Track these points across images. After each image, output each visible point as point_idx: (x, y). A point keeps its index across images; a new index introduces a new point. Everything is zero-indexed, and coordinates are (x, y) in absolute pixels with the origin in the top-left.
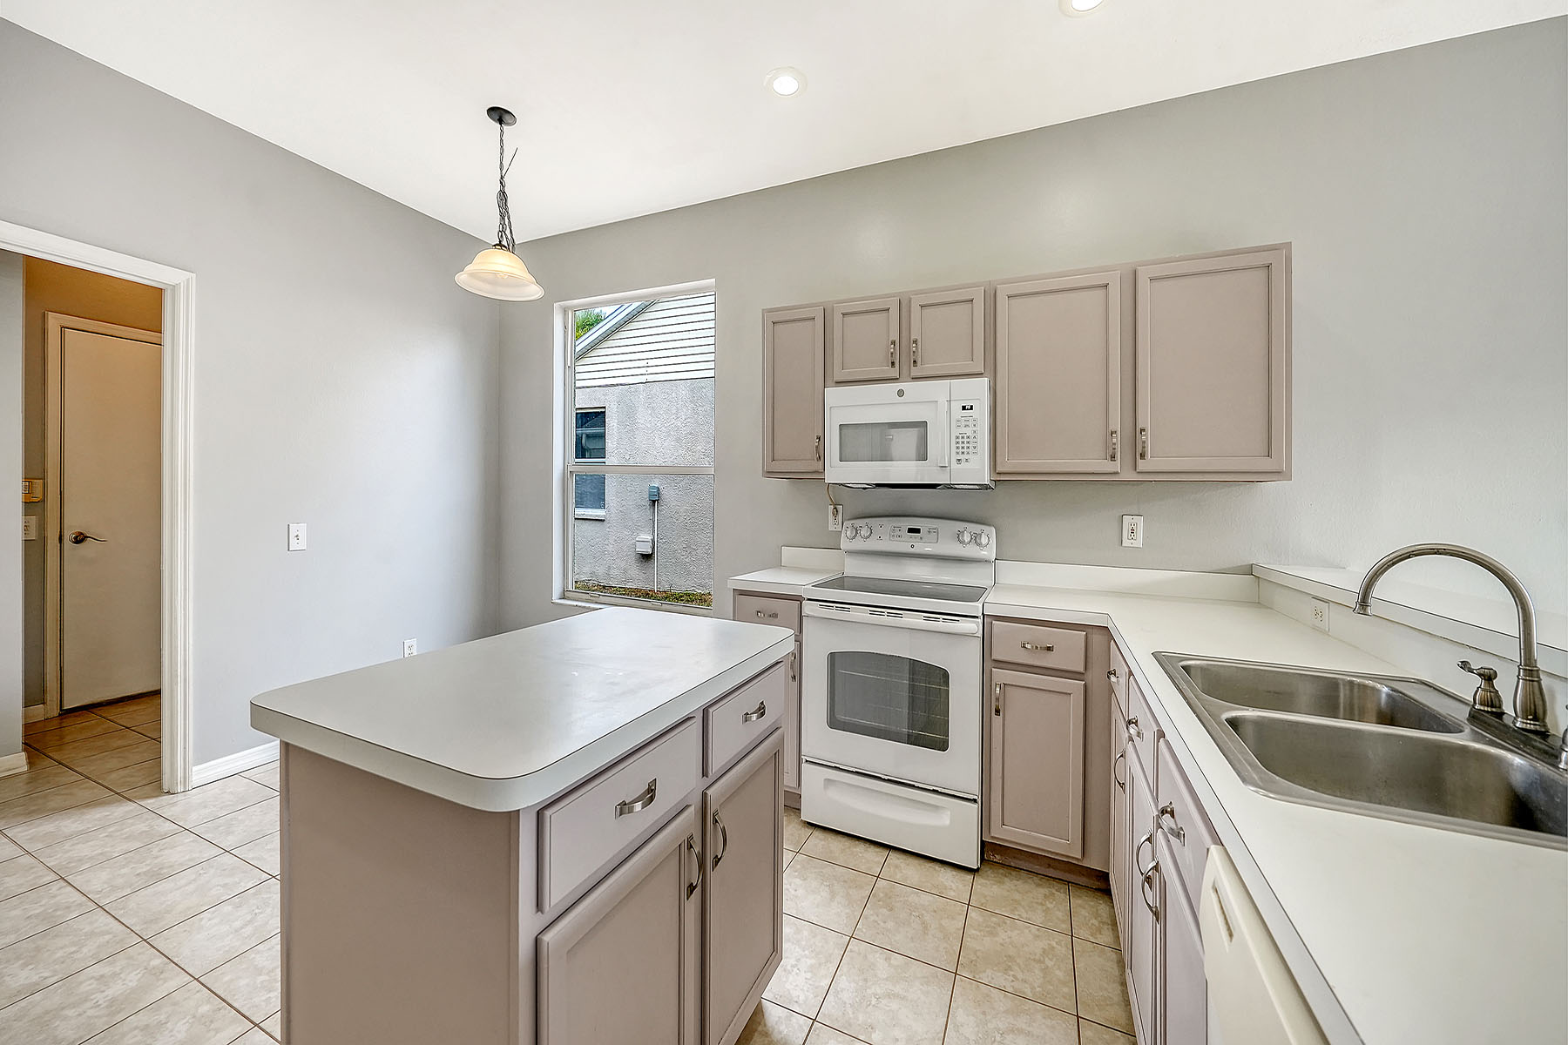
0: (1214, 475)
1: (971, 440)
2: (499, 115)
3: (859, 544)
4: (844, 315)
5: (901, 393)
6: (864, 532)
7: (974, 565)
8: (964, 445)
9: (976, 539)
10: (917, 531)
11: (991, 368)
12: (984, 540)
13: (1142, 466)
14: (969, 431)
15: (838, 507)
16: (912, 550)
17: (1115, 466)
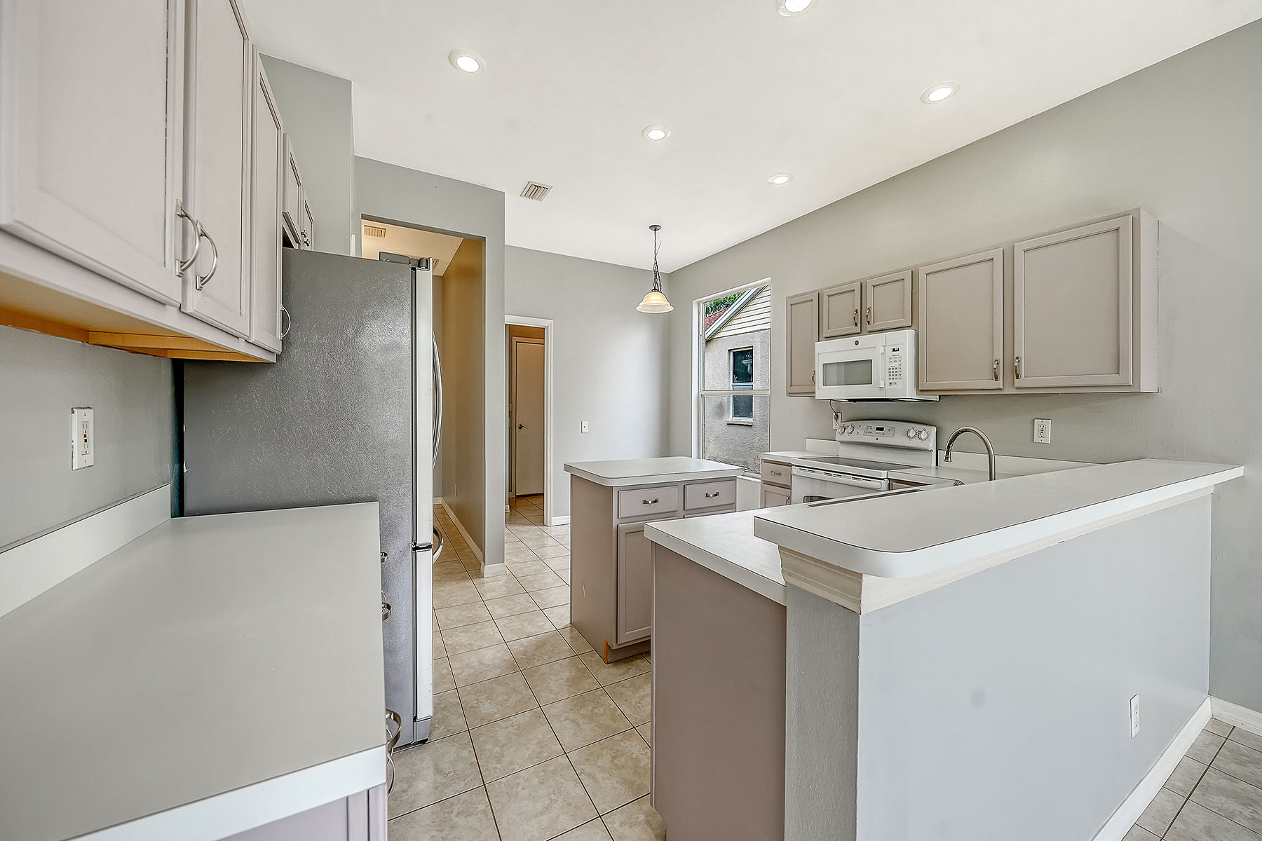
0: (1073, 389)
1: (898, 370)
2: (655, 228)
3: (846, 437)
4: (829, 296)
5: (857, 343)
6: (849, 430)
7: (918, 453)
8: (894, 373)
9: (919, 435)
10: (882, 429)
11: (914, 323)
12: (923, 435)
13: (1019, 384)
14: (896, 365)
15: (838, 414)
16: (876, 442)
17: (999, 384)
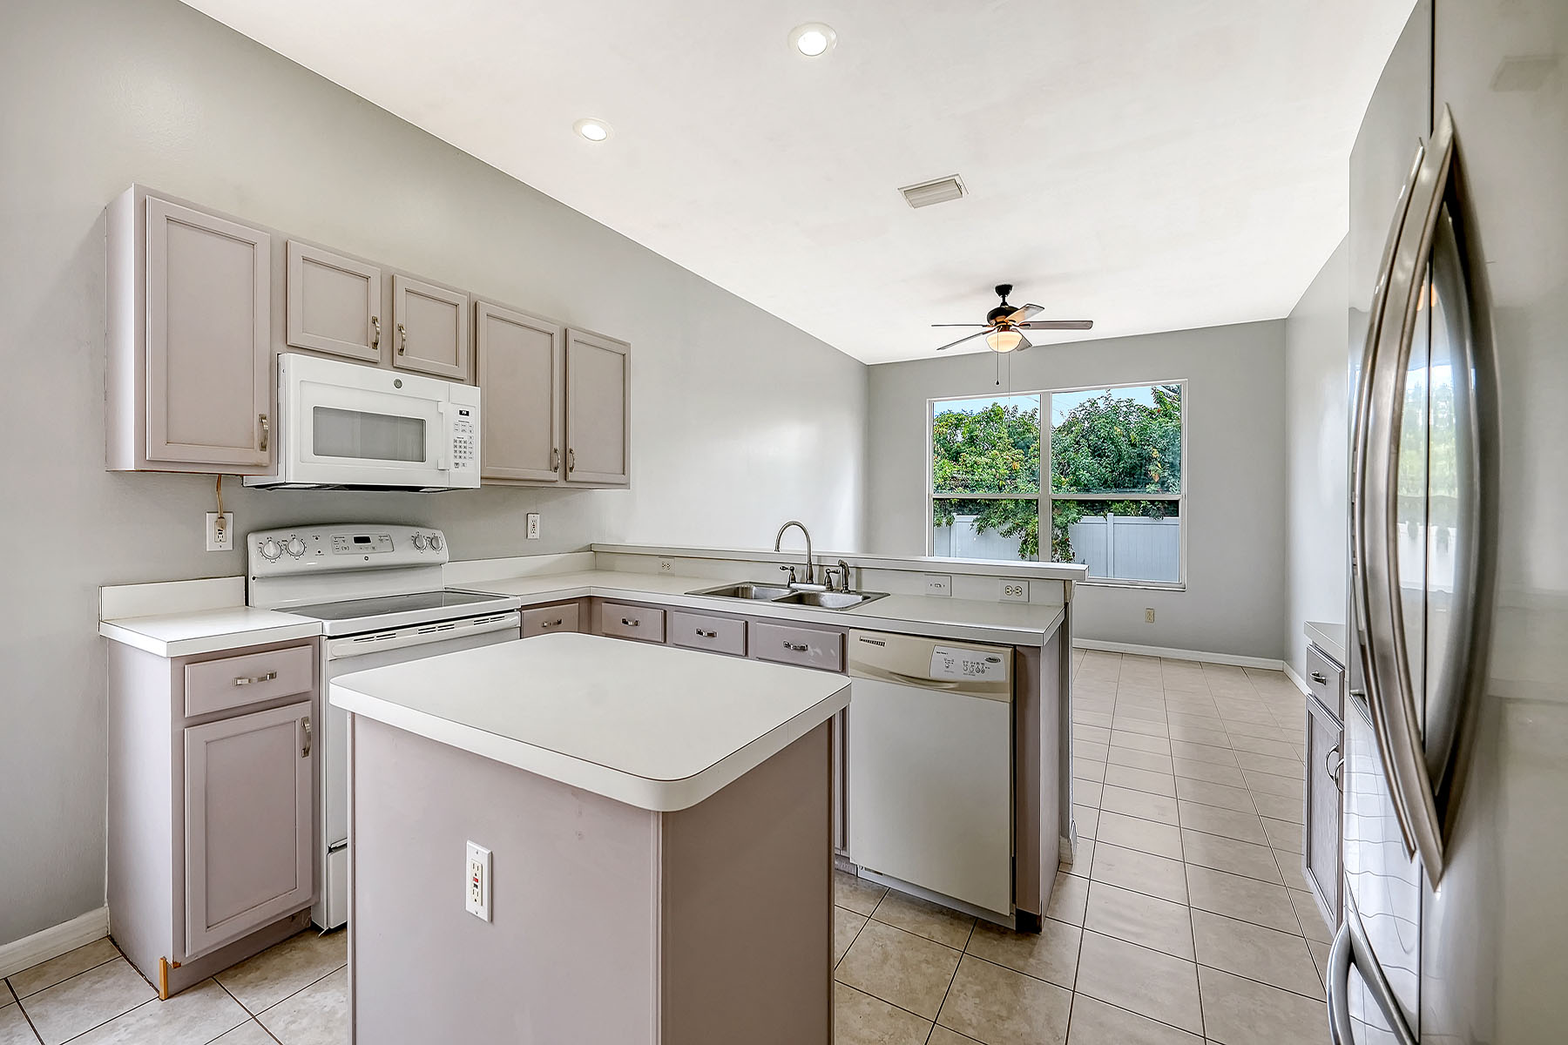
1: (468, 445)
3: (287, 564)
4: (304, 259)
5: (398, 384)
6: (295, 547)
7: (427, 570)
8: (460, 447)
9: (434, 546)
10: (366, 540)
11: (471, 377)
12: (437, 543)
13: (571, 476)
14: (465, 436)
15: (226, 515)
16: (368, 563)
17: (556, 476)
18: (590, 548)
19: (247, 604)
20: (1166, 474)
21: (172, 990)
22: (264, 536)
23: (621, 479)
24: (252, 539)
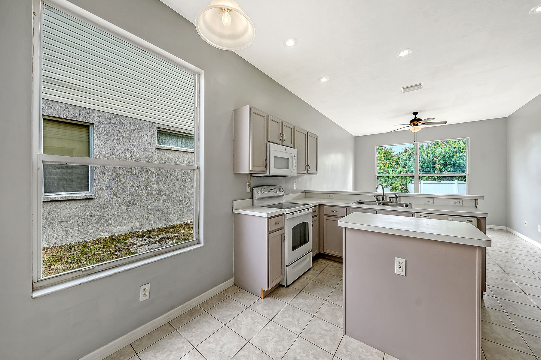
4: (271, 119)
5: (286, 149)
6: (263, 191)
7: (280, 197)
8: (295, 166)
9: (282, 191)
10: (272, 190)
11: (294, 147)
13: (308, 172)
14: (295, 162)
15: (249, 183)
16: (273, 195)
18: (304, 191)
19: (253, 205)
20: (442, 167)
21: (264, 297)
22: (257, 188)
23: (315, 172)
24: (255, 190)
